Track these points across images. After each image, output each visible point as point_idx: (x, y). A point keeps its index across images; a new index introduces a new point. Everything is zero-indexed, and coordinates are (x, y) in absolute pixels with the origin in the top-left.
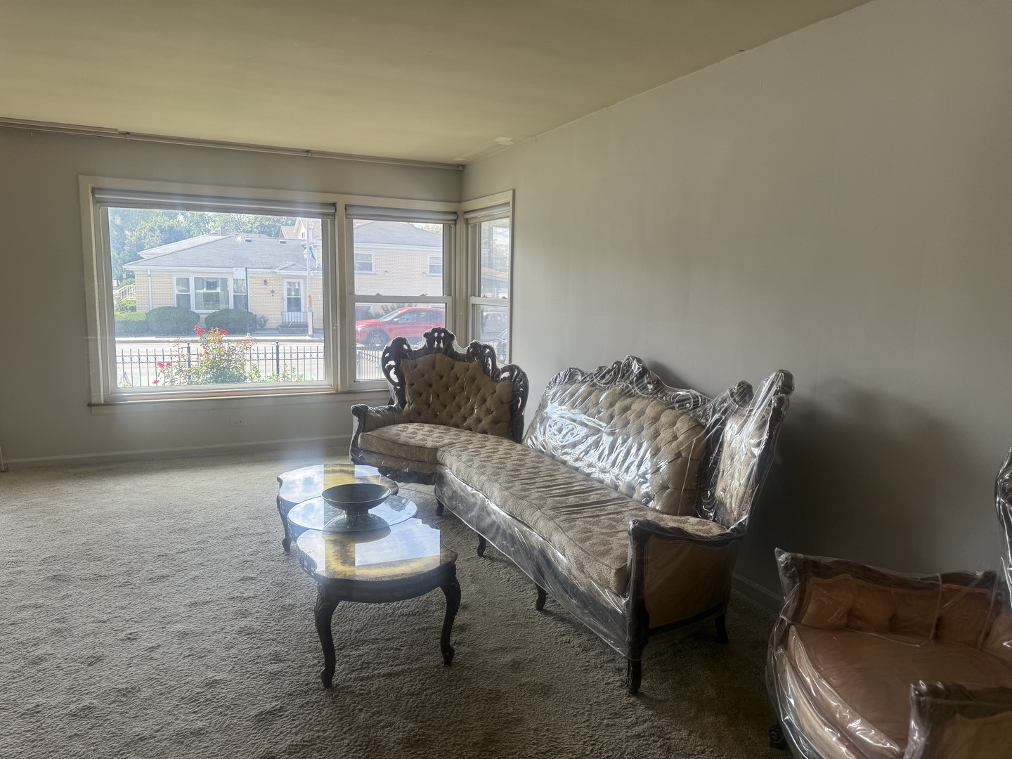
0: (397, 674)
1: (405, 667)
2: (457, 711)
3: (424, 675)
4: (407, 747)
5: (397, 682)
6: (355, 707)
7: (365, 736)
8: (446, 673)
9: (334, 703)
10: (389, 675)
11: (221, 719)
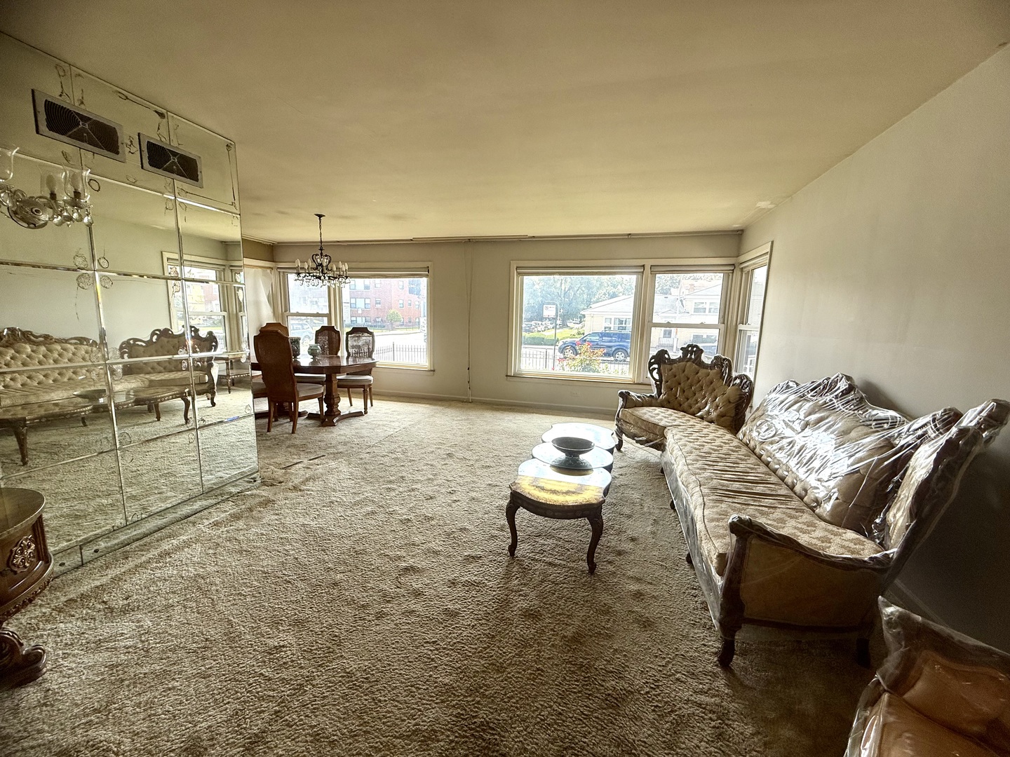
0: (555, 565)
1: (565, 563)
2: (572, 607)
3: (571, 573)
4: (522, 615)
5: (550, 571)
6: (516, 574)
7: (506, 595)
8: (585, 578)
9: (507, 566)
10: (550, 564)
11: (451, 550)
